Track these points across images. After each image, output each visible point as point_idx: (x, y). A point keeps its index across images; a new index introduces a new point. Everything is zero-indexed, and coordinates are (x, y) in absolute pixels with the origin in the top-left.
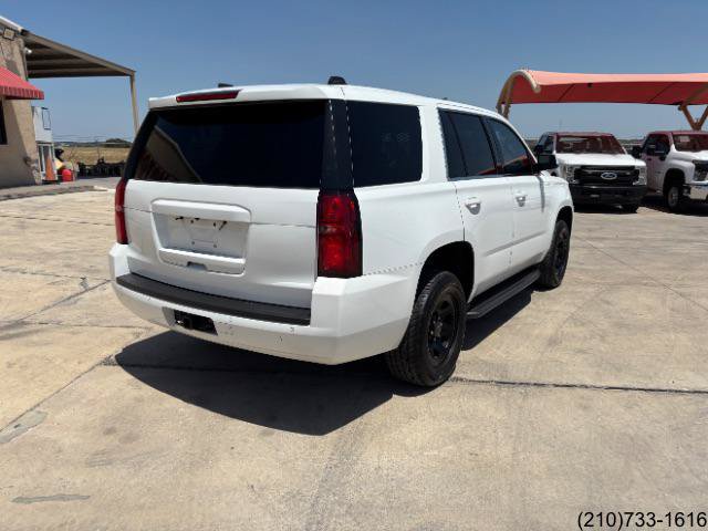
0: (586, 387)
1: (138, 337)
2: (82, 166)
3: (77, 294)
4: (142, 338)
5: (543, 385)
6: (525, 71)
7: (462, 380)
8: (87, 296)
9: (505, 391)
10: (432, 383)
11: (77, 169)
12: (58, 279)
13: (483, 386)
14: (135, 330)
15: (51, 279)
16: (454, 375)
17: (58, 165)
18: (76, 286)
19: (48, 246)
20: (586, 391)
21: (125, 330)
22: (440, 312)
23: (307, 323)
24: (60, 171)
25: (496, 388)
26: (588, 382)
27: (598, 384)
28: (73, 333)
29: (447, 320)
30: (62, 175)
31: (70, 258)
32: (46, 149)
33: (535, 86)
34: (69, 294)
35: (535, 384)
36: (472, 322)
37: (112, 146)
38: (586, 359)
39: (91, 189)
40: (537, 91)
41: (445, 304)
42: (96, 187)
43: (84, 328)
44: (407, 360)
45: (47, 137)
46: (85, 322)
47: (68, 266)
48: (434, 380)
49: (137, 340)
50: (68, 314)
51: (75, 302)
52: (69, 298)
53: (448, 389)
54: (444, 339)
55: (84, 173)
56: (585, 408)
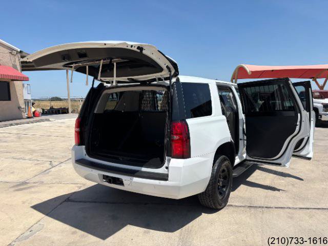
0: (290, 208)
1: (80, 188)
2: (43, 110)
3: (49, 169)
4: (82, 189)
5: (270, 207)
6: (244, 65)
7: (232, 206)
8: (53, 169)
9: (253, 210)
10: (219, 207)
11: (41, 111)
12: (39, 162)
13: (242, 209)
14: (78, 185)
15: (36, 162)
16: (228, 204)
17: (33, 109)
18: (47, 165)
19: (32, 147)
20: (290, 210)
21: (73, 185)
22: (222, 174)
23: (166, 180)
24: (34, 113)
25: (248, 209)
26: (291, 206)
27: (295, 207)
28: (50, 187)
29: (225, 178)
30: (35, 114)
31: (43, 152)
32: (28, 102)
33: (248, 71)
34: (45, 169)
35: (266, 207)
36: (235, 179)
37: (54, 100)
38: (288, 195)
39: (48, 120)
40: (250, 73)
41: (224, 171)
42: (51, 119)
43: (55, 185)
44: (209, 197)
45: (29, 97)
46: (54, 181)
47: (43, 156)
48: (221, 206)
49: (80, 190)
50: (45, 179)
51: (48, 173)
52: (45, 171)
53: (227, 210)
54: (223, 187)
55: (45, 113)
56: (291, 218)
